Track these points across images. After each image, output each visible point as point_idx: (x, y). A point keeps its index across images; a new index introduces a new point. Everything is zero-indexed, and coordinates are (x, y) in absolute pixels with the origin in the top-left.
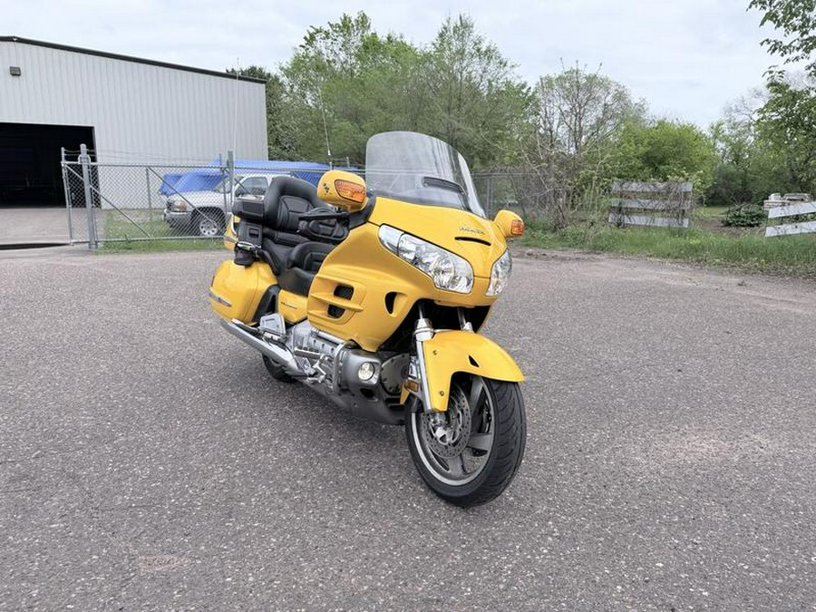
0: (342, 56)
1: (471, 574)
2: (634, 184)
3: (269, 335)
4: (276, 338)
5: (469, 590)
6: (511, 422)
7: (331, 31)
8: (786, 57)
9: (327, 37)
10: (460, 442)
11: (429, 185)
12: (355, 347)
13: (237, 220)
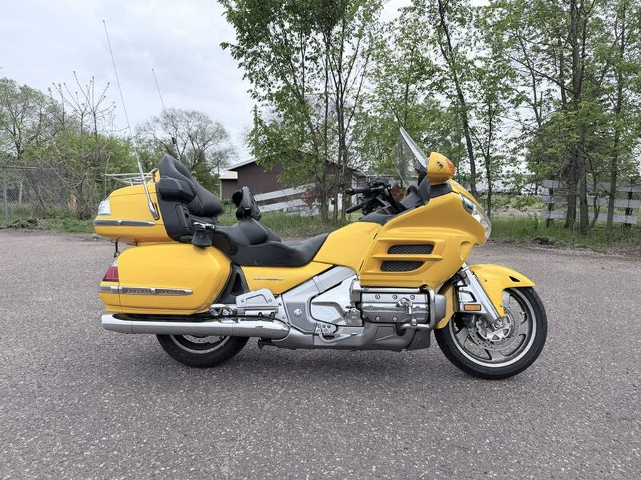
4: (267, 313)
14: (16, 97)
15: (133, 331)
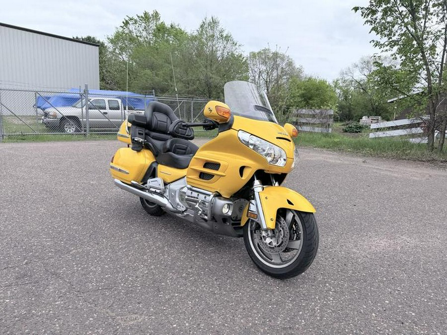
0: (144, 34)
1: (301, 313)
2: (304, 110)
3: (154, 190)
4: (158, 191)
5: (303, 321)
6: (313, 233)
7: (138, 20)
8: (382, 49)
9: (136, 23)
10: (282, 245)
11: (258, 109)
12: (218, 195)
13: (130, 125)
14: (268, 59)
15: (122, 188)
